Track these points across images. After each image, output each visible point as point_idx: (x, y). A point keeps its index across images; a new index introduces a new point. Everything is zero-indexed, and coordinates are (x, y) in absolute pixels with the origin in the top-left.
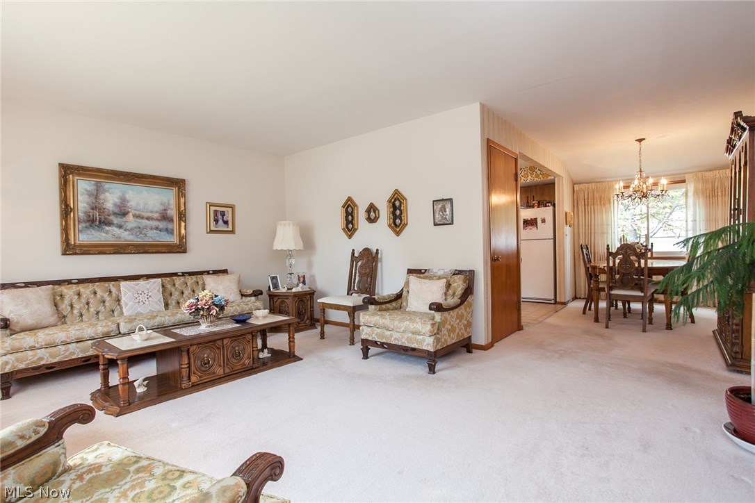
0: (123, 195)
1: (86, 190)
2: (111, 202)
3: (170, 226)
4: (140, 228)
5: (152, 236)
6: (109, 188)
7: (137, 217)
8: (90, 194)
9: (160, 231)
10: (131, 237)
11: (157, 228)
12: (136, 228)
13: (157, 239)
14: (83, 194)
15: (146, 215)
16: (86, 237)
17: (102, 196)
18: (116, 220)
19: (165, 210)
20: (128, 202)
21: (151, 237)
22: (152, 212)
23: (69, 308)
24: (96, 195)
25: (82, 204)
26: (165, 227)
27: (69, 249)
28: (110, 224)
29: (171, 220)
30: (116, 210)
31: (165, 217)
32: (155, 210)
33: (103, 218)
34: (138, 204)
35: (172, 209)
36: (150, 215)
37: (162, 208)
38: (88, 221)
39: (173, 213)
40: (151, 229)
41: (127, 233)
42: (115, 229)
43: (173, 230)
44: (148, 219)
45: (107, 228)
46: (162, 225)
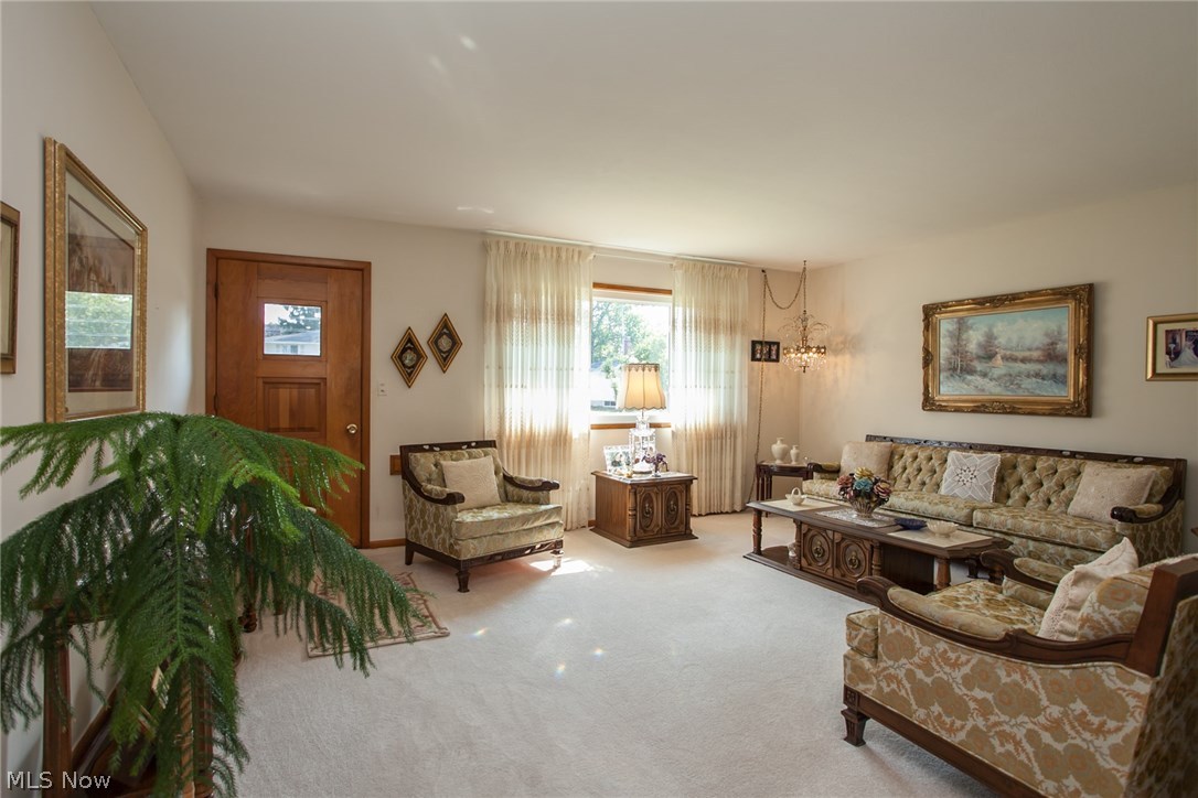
0: (990, 330)
1: (948, 331)
2: (975, 342)
3: (1060, 370)
4: (1011, 375)
5: (1029, 387)
6: (974, 324)
7: (1007, 360)
8: (951, 334)
9: (1043, 379)
10: (998, 390)
11: (1037, 375)
12: (1005, 375)
13: (1038, 392)
14: (945, 336)
15: (1020, 355)
16: (948, 390)
17: (964, 336)
18: (979, 366)
19: (1052, 344)
20: (996, 338)
21: (1028, 390)
22: (1030, 350)
23: (900, 470)
24: (958, 336)
25: (944, 350)
26: (1052, 372)
27: (929, 403)
28: (971, 372)
29: (1063, 360)
30: (981, 353)
31: (1052, 355)
32: (1035, 346)
33: (964, 364)
34: (1010, 340)
35: (1064, 342)
36: (1027, 354)
37: (1047, 341)
38: (950, 369)
39: (1067, 346)
40: (1028, 376)
41: (993, 383)
42: (979, 378)
43: (1065, 376)
44: (1023, 360)
45: (969, 377)
46: (1046, 369)
